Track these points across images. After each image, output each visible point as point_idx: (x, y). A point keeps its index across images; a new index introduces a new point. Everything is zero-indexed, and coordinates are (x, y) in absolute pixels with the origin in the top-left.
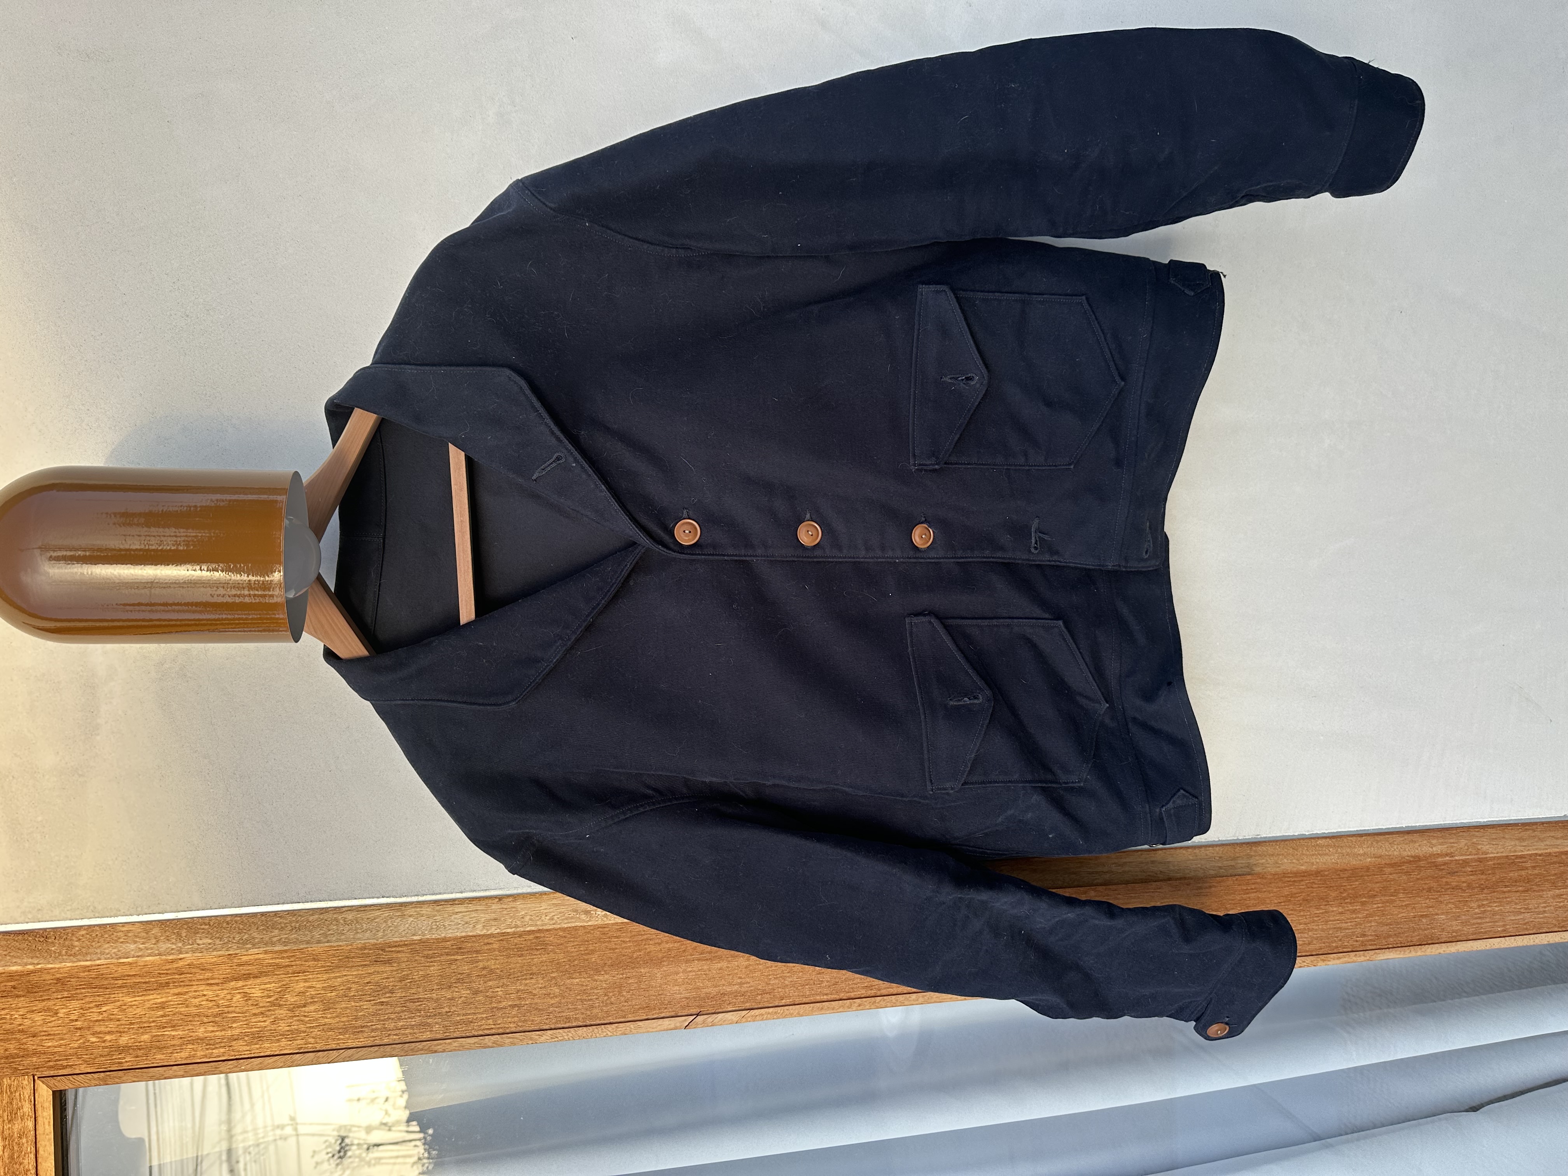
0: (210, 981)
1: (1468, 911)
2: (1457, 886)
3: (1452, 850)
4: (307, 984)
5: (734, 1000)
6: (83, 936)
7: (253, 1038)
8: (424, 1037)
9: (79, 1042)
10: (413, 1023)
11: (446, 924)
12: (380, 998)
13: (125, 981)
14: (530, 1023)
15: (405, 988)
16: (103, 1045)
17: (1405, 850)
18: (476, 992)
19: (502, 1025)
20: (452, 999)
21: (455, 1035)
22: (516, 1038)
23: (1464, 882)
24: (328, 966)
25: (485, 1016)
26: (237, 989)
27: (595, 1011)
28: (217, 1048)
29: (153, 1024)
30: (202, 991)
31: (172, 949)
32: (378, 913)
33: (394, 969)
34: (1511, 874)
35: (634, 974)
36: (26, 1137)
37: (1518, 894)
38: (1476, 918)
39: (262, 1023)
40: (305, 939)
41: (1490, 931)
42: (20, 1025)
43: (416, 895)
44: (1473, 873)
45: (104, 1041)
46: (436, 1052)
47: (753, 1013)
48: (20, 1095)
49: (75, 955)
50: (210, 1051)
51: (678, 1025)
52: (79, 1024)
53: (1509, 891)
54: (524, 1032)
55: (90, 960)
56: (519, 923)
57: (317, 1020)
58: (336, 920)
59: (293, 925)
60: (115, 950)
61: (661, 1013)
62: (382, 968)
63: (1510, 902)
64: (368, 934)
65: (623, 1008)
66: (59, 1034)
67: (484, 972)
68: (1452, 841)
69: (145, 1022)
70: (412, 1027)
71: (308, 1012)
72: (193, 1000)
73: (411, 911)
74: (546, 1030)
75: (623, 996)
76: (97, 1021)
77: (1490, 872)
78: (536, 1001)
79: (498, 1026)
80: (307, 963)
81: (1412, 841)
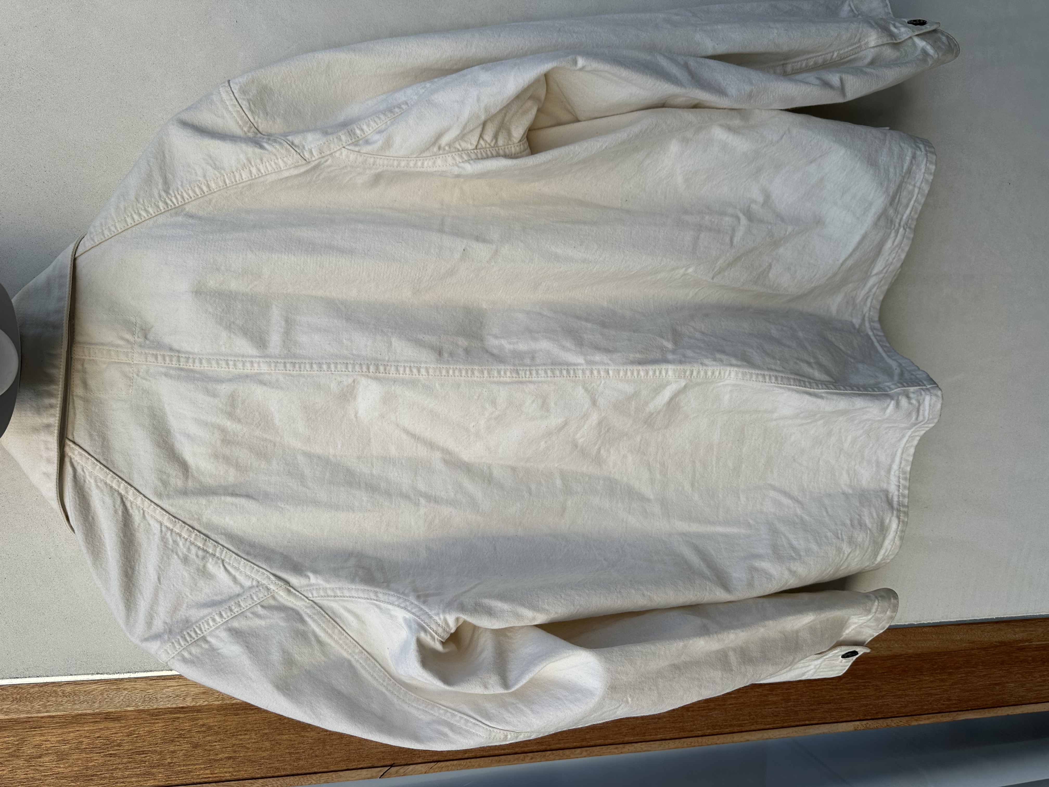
1: (1032, 680)
3: (1031, 637)
10: (139, 773)
11: (159, 696)
12: (109, 751)
15: (132, 742)
18: (196, 746)
20: (173, 752)
25: (203, 766)
27: (302, 763)
32: (94, 686)
40: (25, 709)
43: (129, 672)
47: (440, 765)
51: (374, 775)
67: (203, 729)
78: (249, 753)
81: (1000, 629)
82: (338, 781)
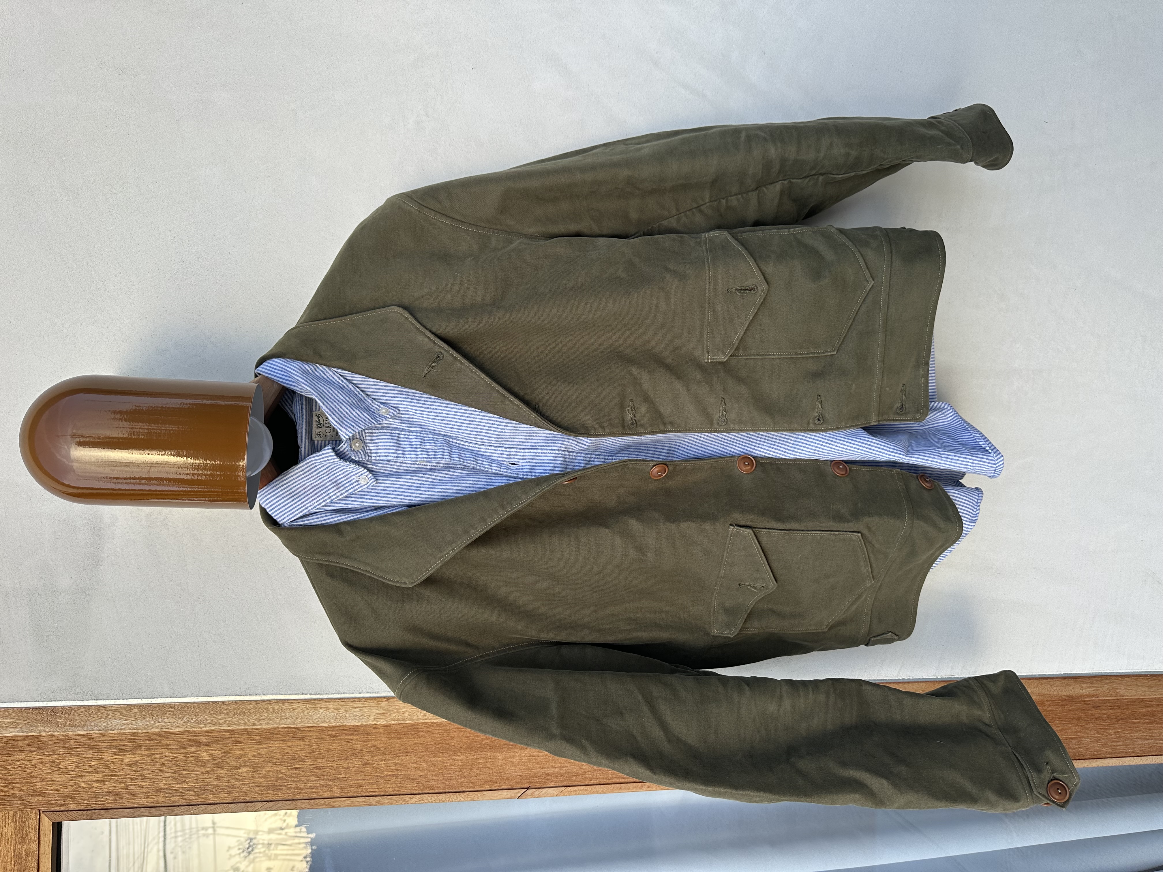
0: (171, 747)
1: (1106, 736)
2: (1099, 717)
3: (1097, 693)
4: (241, 752)
5: (556, 779)
6: (82, 712)
7: (201, 790)
8: (325, 796)
9: (74, 787)
10: (318, 785)
11: (347, 715)
12: (294, 765)
13: (109, 744)
14: (404, 789)
15: (314, 758)
16: (91, 790)
17: (1062, 691)
18: (365, 764)
19: (383, 789)
20: (348, 768)
21: (349, 795)
22: (394, 800)
23: (1104, 714)
24: (258, 739)
25: (371, 781)
26: (191, 753)
27: (452, 782)
28: (174, 796)
29: (127, 777)
30: (165, 753)
31: (147, 725)
32: (297, 705)
33: (307, 743)
34: (1141, 710)
35: (482, 756)
36: (32, 856)
37: (1145, 725)
38: (1113, 742)
39: (207, 780)
40: (243, 722)
41: (1123, 752)
42: (32, 772)
43: (327, 694)
44: (1112, 708)
45: (92, 787)
46: (334, 807)
47: (569, 790)
48: (29, 824)
49: (76, 726)
50: (168, 798)
51: (513, 795)
52: (74, 774)
53: (1138, 723)
54: (400, 795)
55: (87, 731)
56: (400, 717)
57: (248, 779)
58: (267, 709)
59: (235, 711)
60: (105, 724)
61: (501, 786)
62: (297, 743)
63: (1138, 731)
64: (289, 720)
65: (473, 781)
66: (59, 781)
67: (372, 749)
68: (1097, 685)
69: (122, 775)
70: (317, 787)
71: (242, 773)
72: (158, 760)
73: (322, 705)
74: (416, 794)
75: (473, 772)
76: (87, 772)
77: (1125, 707)
78: (409, 772)
79: (380, 790)
80: (242, 736)
81: (1068, 685)
82: (483, 800)
